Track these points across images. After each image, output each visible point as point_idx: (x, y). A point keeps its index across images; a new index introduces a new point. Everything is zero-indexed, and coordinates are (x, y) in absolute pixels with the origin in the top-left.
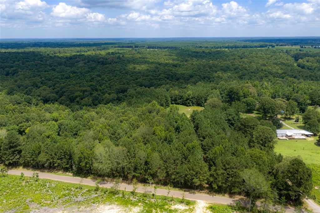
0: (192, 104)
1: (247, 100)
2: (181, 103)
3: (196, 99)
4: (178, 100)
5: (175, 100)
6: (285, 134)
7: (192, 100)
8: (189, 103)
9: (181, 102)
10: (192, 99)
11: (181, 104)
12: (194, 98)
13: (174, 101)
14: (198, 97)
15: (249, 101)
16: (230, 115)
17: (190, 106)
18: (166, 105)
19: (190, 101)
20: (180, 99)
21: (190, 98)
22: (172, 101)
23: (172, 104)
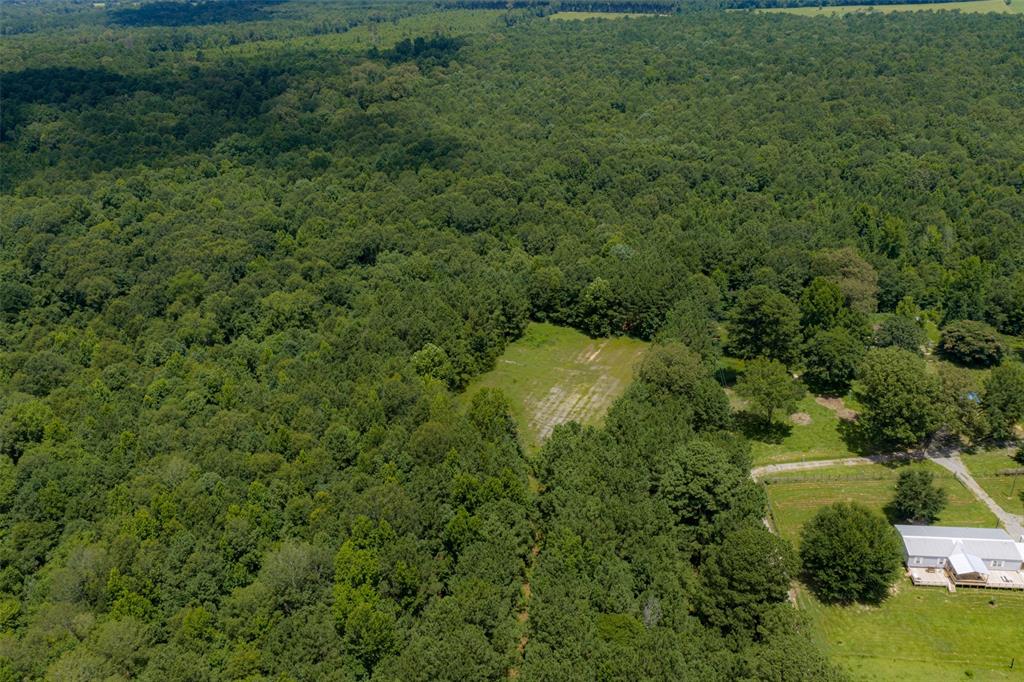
0: (609, 329)
2: (570, 320)
3: (627, 311)
4: (558, 307)
5: (549, 308)
6: (942, 558)
7: (610, 313)
8: (598, 327)
9: (570, 316)
10: (609, 308)
11: (570, 325)
12: (620, 304)
13: (544, 310)
14: (633, 303)
17: (603, 335)
19: (603, 316)
20: (569, 304)
21: (602, 308)
22: (535, 310)
23: (538, 320)
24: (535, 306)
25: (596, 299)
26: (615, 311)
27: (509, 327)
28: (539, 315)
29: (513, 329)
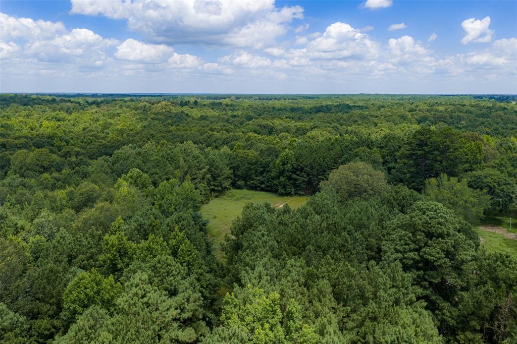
0: (293, 189)
1: (479, 177)
2: (263, 186)
3: (308, 175)
4: (253, 176)
5: (246, 178)
7: (294, 176)
8: (285, 187)
9: (263, 183)
10: (294, 173)
11: (262, 190)
12: (302, 169)
13: (244, 180)
14: (312, 168)
15: (489, 180)
16: (430, 235)
17: (288, 195)
18: (213, 190)
19: (289, 178)
20: (262, 173)
21: (288, 171)
22: (236, 179)
23: (239, 188)
24: (236, 176)
25: (284, 164)
26: (298, 175)
27: (214, 185)
28: (239, 183)
29: (218, 186)
